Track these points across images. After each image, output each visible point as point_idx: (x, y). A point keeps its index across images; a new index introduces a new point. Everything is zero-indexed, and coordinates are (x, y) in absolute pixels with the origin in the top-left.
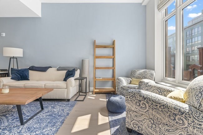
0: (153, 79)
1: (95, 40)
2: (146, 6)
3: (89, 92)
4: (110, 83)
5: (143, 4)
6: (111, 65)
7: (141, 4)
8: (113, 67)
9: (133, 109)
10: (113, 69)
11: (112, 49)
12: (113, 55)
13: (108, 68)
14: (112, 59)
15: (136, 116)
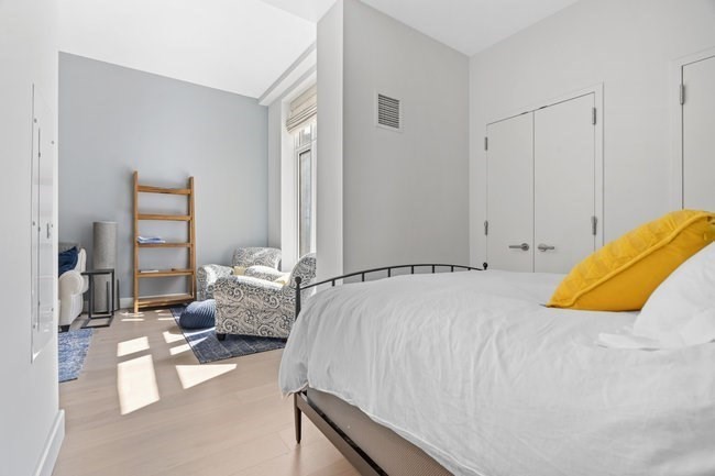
0: (276, 266)
1: (136, 173)
2: (267, 108)
3: (119, 309)
4: (181, 282)
5: (261, 103)
6: (183, 237)
7: (258, 100)
8: (189, 241)
9: (225, 302)
10: (189, 249)
11: (184, 198)
12: (189, 214)
13: (175, 245)
14: (185, 224)
15: (230, 312)
